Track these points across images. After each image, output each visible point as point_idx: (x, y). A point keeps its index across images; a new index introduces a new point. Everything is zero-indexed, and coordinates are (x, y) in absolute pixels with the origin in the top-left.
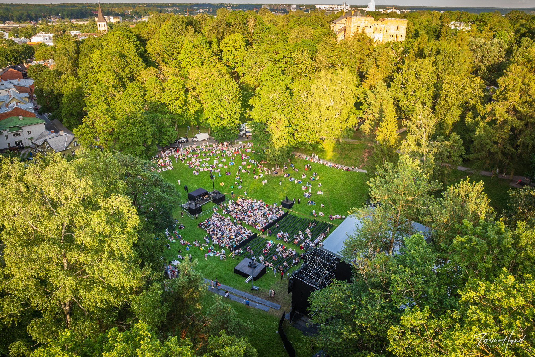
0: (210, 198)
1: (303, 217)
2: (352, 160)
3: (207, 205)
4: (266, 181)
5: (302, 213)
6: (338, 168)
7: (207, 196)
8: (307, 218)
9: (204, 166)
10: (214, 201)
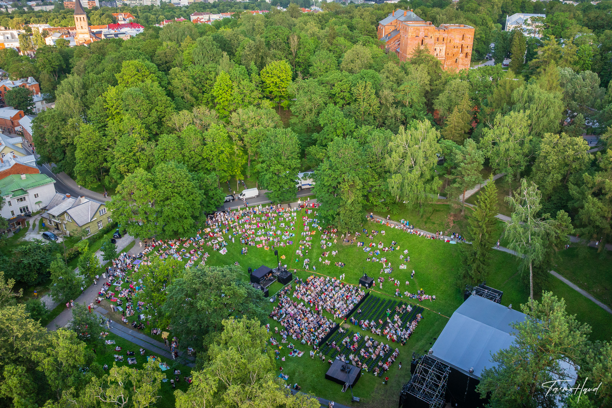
0: (275, 277)
1: (387, 298)
2: (435, 225)
3: (272, 286)
4: (337, 251)
5: (384, 292)
6: (420, 235)
7: (271, 275)
8: (393, 299)
9: (259, 234)
10: (279, 281)
